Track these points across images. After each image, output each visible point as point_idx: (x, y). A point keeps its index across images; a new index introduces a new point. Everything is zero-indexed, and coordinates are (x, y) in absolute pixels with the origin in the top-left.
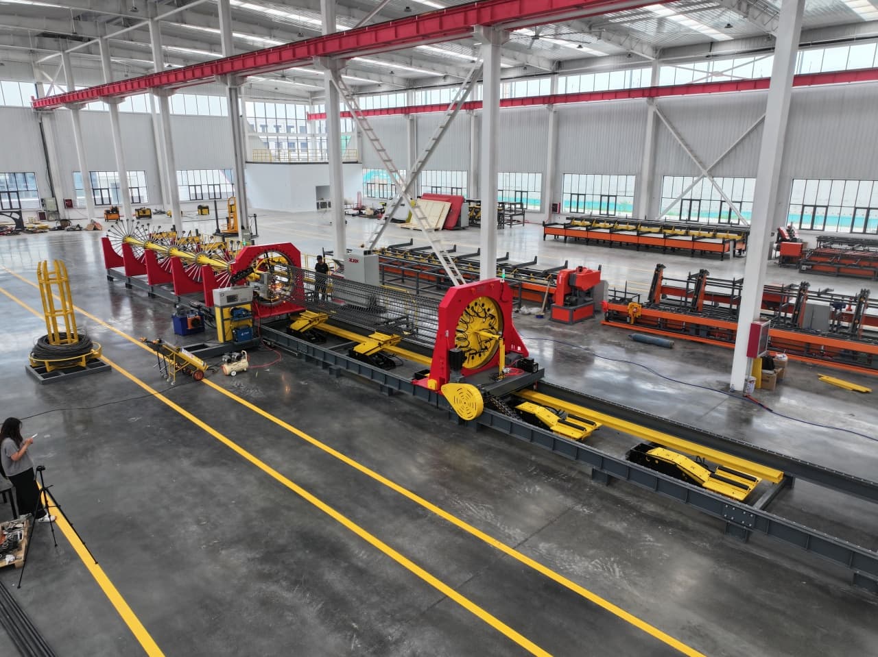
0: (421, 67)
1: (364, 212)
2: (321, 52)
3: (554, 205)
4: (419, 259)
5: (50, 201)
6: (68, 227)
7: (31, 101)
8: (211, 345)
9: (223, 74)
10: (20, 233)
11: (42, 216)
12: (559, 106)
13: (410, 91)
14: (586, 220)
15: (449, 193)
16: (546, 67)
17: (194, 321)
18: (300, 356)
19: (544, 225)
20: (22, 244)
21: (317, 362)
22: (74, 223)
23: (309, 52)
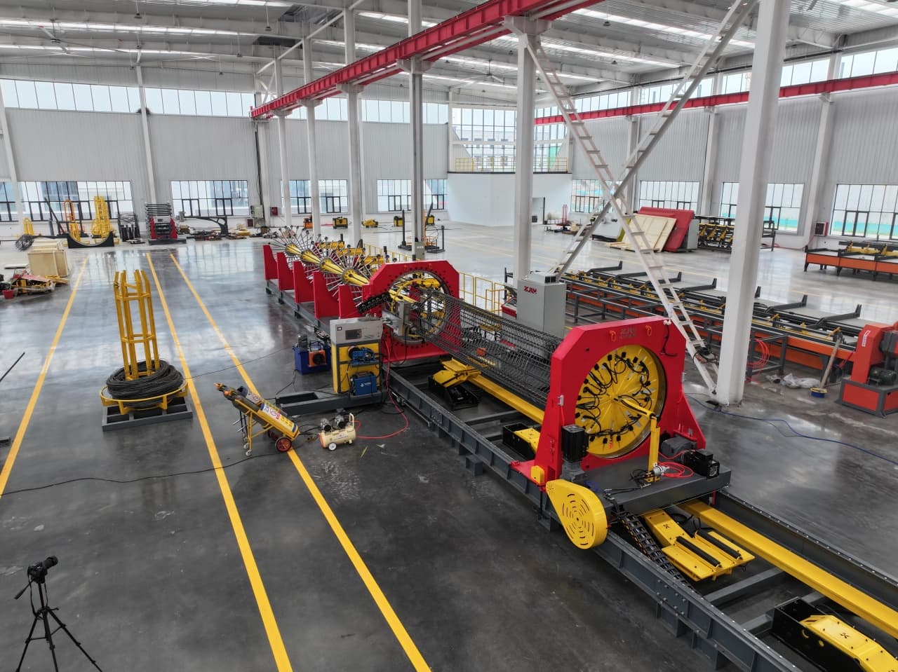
0: (651, 55)
1: (568, 228)
2: (515, 8)
3: (818, 225)
4: (628, 289)
5: (258, 209)
6: (265, 234)
7: (249, 110)
8: (322, 396)
9: (406, 58)
10: (223, 238)
11: (250, 223)
12: (838, 94)
13: (635, 88)
14: (871, 246)
15: (674, 207)
16: (824, 43)
17: (317, 357)
18: (433, 427)
19: (807, 250)
20: (225, 249)
21: (454, 443)
22: (273, 230)
23: (501, 13)
